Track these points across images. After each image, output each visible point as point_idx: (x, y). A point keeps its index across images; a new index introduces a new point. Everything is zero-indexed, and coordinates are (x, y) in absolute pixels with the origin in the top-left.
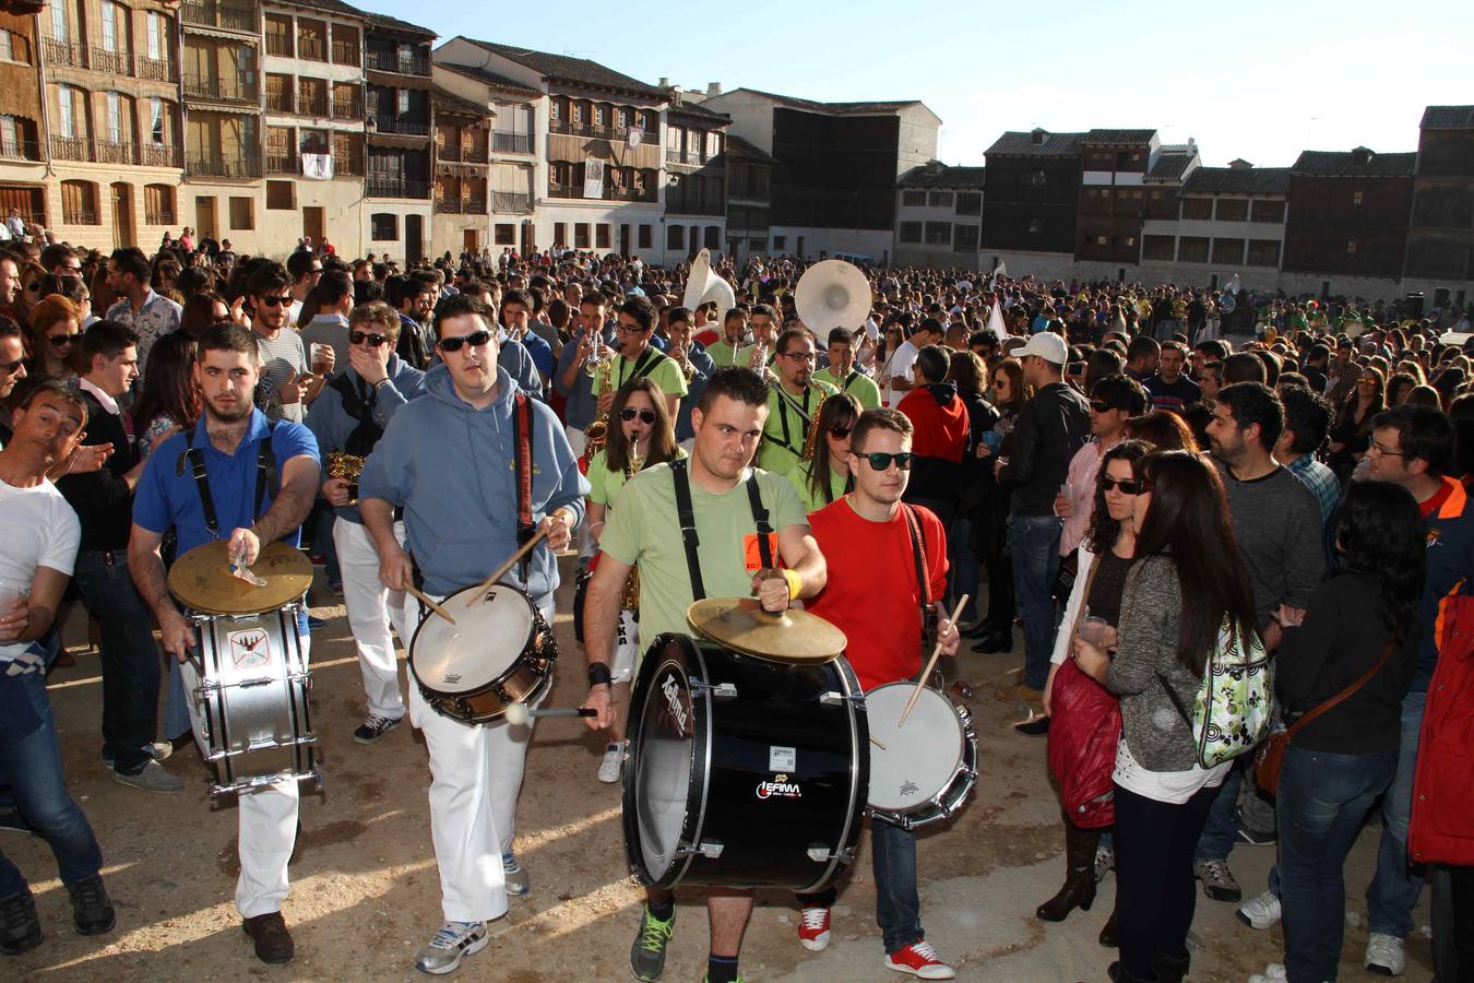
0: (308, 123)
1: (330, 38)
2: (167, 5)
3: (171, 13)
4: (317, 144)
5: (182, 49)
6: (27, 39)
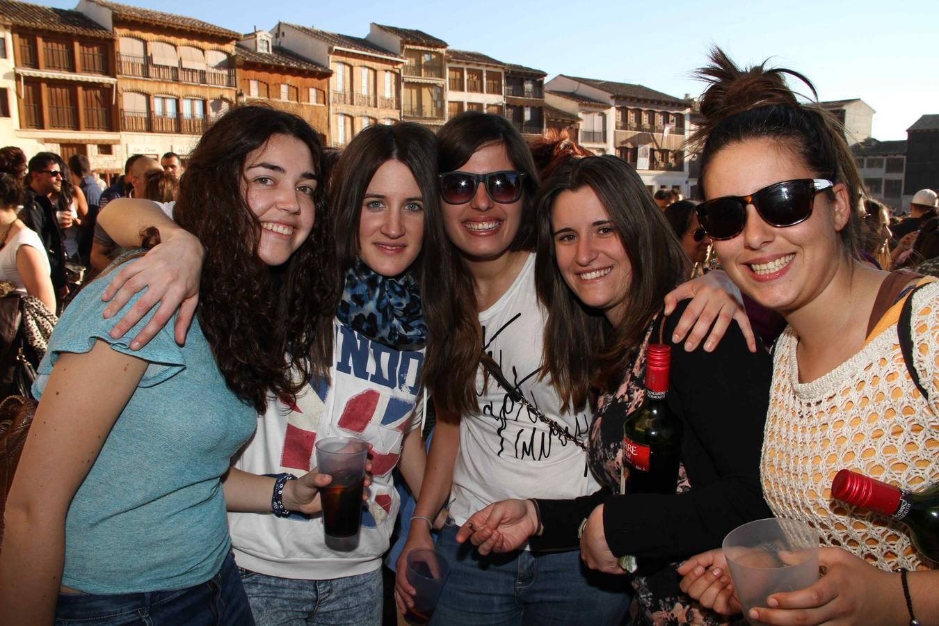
1: (485, 79)
2: (395, 67)
3: (397, 71)
5: (403, 90)
6: (324, 92)
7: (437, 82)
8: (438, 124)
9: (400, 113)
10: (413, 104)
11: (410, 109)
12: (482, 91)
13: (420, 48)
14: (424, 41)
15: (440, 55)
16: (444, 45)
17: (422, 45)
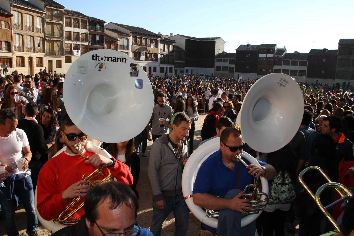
0: (75, 43)
1: (80, 23)
2: (42, 15)
3: (43, 17)
4: (77, 48)
5: (45, 25)
6: (9, 23)
7: (60, 23)
8: (60, 40)
9: (44, 35)
10: (50, 31)
11: (48, 33)
12: (79, 28)
13: (53, 8)
14: (54, 5)
15: (62, 11)
16: (63, 7)
17: (53, 7)
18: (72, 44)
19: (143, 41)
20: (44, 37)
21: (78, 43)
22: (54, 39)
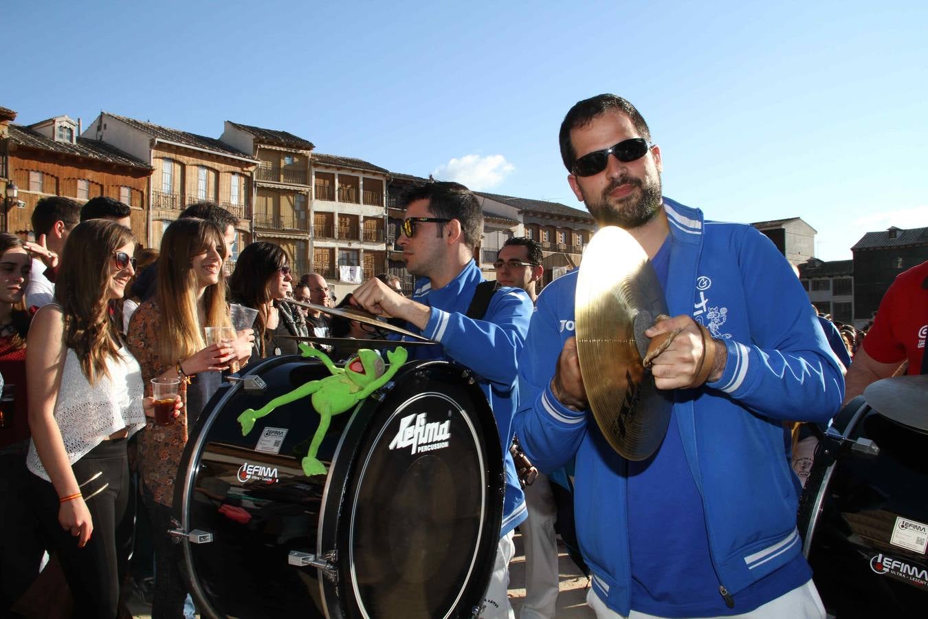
0: (345, 245)
1: (361, 191)
2: (245, 169)
3: (248, 174)
4: (352, 258)
5: (255, 198)
6: (142, 193)
7: (299, 189)
8: (300, 238)
9: (251, 223)
10: (268, 213)
11: (264, 220)
12: (358, 202)
13: (278, 149)
14: (283, 141)
15: (305, 157)
16: (309, 146)
17: (280, 145)
18: (337, 250)
19: (560, 238)
20: (251, 230)
21: (355, 245)
22: (281, 236)
